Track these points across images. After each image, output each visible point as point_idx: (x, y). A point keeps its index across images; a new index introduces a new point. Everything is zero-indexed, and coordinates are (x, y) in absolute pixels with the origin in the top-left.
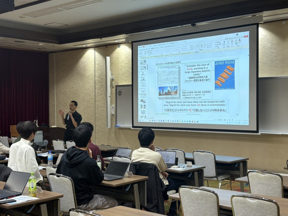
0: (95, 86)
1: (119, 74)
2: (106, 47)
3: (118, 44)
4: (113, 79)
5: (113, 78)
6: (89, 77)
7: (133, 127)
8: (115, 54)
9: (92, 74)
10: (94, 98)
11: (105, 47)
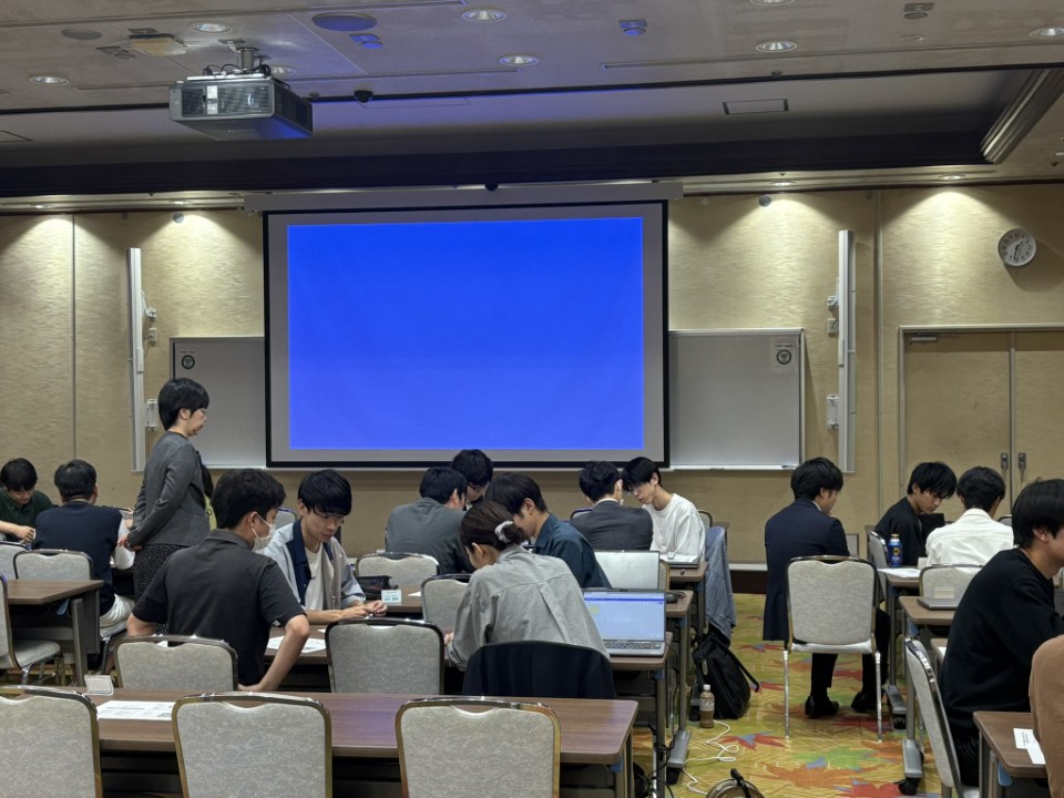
0: (74, 336)
1: (177, 304)
2: (125, 218)
3: (176, 212)
4: (152, 319)
5: (153, 313)
6: (46, 307)
7: (270, 463)
8: (163, 241)
9: (59, 299)
10: (69, 375)
11: (119, 215)
